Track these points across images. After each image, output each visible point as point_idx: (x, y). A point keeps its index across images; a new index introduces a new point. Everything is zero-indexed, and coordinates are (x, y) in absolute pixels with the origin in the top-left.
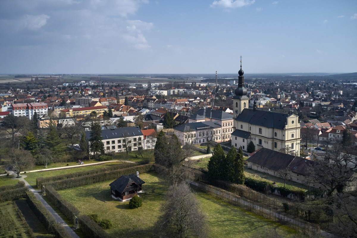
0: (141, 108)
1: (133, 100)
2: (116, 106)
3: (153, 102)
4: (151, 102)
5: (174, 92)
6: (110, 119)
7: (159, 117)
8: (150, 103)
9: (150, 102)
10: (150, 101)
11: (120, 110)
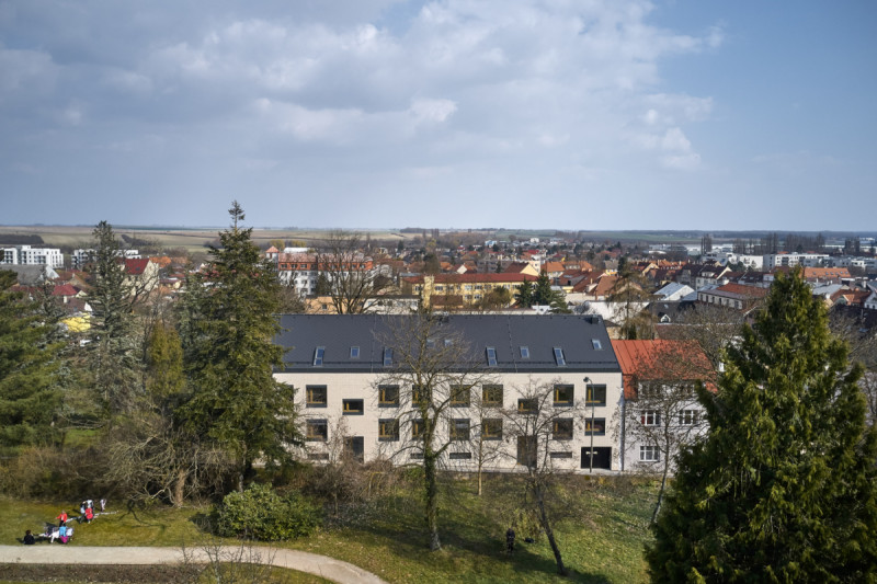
0: (664, 282)
1: (647, 269)
2: (580, 278)
3: (713, 277)
4: (707, 277)
5: (785, 260)
6: (534, 307)
7: (736, 310)
8: (702, 280)
9: (701, 276)
10: (703, 274)
11: (591, 288)
